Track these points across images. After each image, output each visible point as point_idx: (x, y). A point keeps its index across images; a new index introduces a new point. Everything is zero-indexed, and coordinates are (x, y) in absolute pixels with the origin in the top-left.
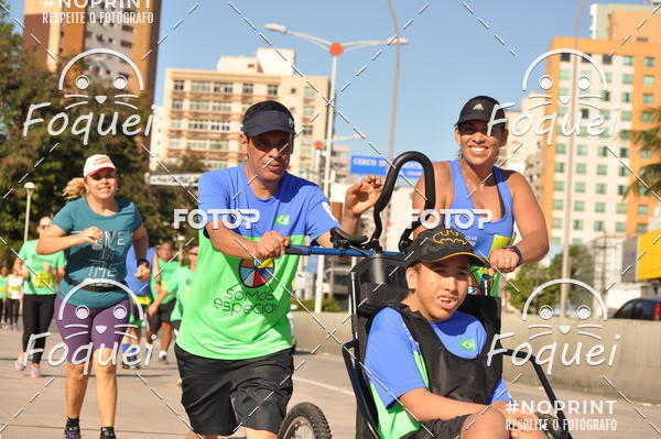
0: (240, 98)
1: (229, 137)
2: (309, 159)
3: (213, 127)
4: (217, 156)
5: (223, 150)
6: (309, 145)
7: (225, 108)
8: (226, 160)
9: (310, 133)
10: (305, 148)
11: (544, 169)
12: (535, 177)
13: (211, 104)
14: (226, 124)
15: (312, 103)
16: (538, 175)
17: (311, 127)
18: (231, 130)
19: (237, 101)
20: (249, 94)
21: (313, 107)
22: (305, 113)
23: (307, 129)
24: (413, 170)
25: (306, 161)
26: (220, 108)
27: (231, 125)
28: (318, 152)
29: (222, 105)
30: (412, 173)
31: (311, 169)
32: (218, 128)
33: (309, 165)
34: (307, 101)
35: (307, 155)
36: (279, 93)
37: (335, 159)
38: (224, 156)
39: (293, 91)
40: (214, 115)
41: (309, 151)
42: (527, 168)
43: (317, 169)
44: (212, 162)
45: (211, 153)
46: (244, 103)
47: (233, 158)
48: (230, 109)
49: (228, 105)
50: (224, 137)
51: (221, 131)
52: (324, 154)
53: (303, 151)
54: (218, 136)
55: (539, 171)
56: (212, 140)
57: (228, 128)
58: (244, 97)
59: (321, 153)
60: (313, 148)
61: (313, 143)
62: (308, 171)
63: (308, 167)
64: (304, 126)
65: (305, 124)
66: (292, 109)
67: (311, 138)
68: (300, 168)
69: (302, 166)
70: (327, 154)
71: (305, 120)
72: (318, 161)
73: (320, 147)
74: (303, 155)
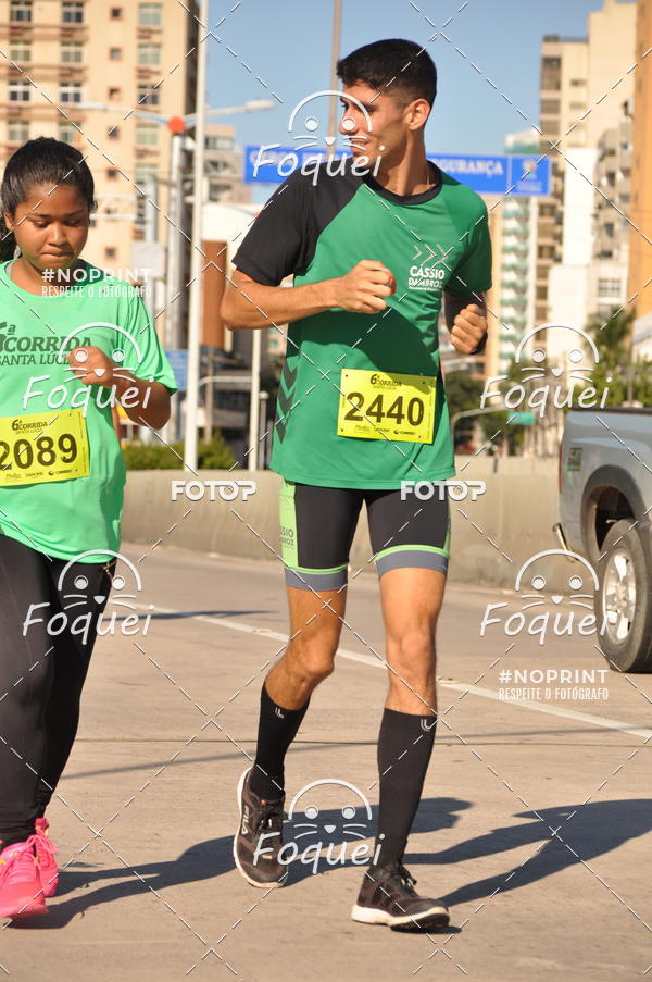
0: (5, 31)
2: (156, 154)
6: (155, 126)
9: (155, 100)
10: (148, 131)
11: (638, 161)
12: (619, 176)
15: (155, 39)
16: (626, 172)
20: (24, 23)
21: (158, 46)
22: (143, 58)
23: (148, 92)
25: (149, 160)
28: (177, 141)
31: (163, 176)
33: (154, 166)
34: (145, 34)
35: (151, 147)
36: (88, 19)
37: (212, 155)
39: (116, 13)
41: (154, 140)
42: (601, 159)
43: (176, 176)
46: (13, 42)
52: (190, 144)
53: (141, 138)
55: (628, 163)
58: (13, 28)
59: (184, 143)
60: (164, 133)
61: (162, 121)
62: (156, 180)
63: (153, 170)
64: (142, 87)
65: (144, 82)
66: (115, 53)
67: (157, 112)
68: (136, 173)
69: (140, 170)
70: (196, 146)
71: (143, 73)
72: (177, 159)
73: (181, 131)
74: (141, 146)
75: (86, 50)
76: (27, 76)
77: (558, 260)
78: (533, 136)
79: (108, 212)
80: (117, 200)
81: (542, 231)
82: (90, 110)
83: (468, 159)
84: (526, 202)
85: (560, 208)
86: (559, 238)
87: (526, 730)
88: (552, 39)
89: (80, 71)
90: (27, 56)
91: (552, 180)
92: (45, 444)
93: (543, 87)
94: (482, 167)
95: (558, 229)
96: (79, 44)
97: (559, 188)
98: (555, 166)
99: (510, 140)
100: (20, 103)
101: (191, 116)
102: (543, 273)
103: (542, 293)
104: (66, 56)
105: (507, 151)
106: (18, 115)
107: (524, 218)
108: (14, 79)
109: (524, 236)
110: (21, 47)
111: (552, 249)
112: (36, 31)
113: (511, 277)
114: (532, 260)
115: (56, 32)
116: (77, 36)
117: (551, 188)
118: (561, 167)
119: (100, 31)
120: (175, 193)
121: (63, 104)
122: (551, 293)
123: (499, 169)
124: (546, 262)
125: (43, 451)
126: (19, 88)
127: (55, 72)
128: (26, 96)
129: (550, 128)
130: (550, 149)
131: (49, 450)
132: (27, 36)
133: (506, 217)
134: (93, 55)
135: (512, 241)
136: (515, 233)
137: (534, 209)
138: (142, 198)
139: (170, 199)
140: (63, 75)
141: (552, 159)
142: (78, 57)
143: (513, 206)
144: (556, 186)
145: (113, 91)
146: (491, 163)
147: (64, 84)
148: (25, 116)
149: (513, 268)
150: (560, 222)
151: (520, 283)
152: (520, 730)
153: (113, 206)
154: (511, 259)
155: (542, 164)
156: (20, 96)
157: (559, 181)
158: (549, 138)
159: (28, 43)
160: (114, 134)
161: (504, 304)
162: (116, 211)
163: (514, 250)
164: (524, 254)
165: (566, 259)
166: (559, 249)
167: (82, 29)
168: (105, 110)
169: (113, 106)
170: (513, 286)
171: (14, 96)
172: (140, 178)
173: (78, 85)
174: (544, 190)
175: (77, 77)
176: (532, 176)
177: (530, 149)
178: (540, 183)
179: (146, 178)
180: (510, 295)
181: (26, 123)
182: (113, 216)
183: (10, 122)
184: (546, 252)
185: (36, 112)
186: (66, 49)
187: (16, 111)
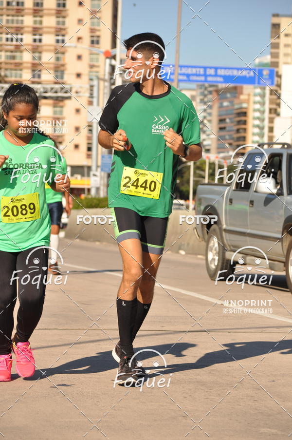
0: (31, 11)
1: (22, 48)
2: (98, 66)
3: (7, 40)
4: (12, 67)
5: (17, 61)
6: (98, 54)
7: (17, 21)
8: (21, 70)
9: (98, 42)
10: (95, 56)
13: (5, 18)
14: (20, 36)
15: (98, 15)
17: (98, 37)
18: (25, 42)
19: (28, 14)
20: (39, 8)
21: (99, 18)
22: (93, 24)
23: (95, 39)
24: (196, 75)
25: (95, 69)
26: (13, 21)
27: (24, 37)
28: (108, 61)
29: (15, 18)
30: (195, 78)
31: (101, 76)
32: (12, 40)
33: (97, 72)
34: (93, 13)
35: (95, 63)
36: (68, 6)
38: (19, 66)
39: (81, 4)
40: (8, 27)
41: (97, 60)
43: (107, 77)
44: (8, 73)
45: (6, 63)
46: (35, 16)
47: (27, 68)
48: (22, 22)
49: (20, 18)
50: (18, 48)
51: (14, 43)
52: (113, 62)
53: (91, 60)
54: (12, 48)
56: (7, 51)
57: (21, 40)
58: (35, 10)
59: (111, 62)
60: (102, 57)
61: (101, 52)
62: (99, 79)
63: (97, 74)
64: (92, 37)
65: (93, 34)
66: (80, 21)
67: (99, 48)
68: (89, 75)
69: (91, 74)
70: (117, 63)
71: (92, 31)
72: (108, 69)
73: (109, 56)
74: (92, 63)
75: (67, 20)
76: (40, 32)
77: (278, 115)
78: (268, 59)
79: (77, 92)
80: (81, 87)
81: (271, 102)
82: (69, 47)
83: (238, 69)
84: (264, 89)
85: (279, 91)
86: (279, 105)
87: (263, 326)
88: (276, 15)
89: (64, 29)
90: (41, 22)
91: (276, 79)
92: (24, 207)
93: (272, 37)
94: (245, 73)
95: (278, 101)
96: (64, 17)
97: (279, 83)
98: (277, 72)
99: (257, 61)
100: (38, 43)
101: (114, 50)
102: (271, 120)
103: (271, 130)
104: (58, 23)
105: (256, 66)
106: (37, 49)
107: (263, 96)
108: (35, 33)
109: (263, 104)
110: (38, 19)
111: (276, 110)
112: (45, 12)
113: (257, 122)
114: (267, 115)
115: (54, 12)
116: (63, 14)
117: (275, 83)
118: (280, 73)
119: (74, 12)
120: (107, 84)
121: (58, 44)
122: (275, 130)
123: (252, 74)
124: (273, 115)
125: (23, 209)
126: (37, 37)
127: (53, 30)
128: (40, 41)
129: (275, 55)
130: (276, 64)
131: (25, 209)
132: (41, 13)
133: (255, 95)
134: (70, 22)
135: (258, 106)
136: (259, 103)
137: (267, 92)
138: (92, 86)
139: (105, 87)
140: (57, 31)
141: (276, 69)
142: (64, 23)
143: (258, 91)
144: (278, 81)
145: (79, 39)
146: (248, 71)
147: (57, 35)
148: (40, 49)
149: (258, 118)
150: (279, 98)
151: (261, 125)
152: (261, 326)
153: (79, 90)
154: (257, 114)
155: (272, 72)
156: (37, 41)
157: (279, 79)
158: (275, 60)
159: (41, 17)
160: (79, 57)
161: (254, 134)
162: (80, 92)
163: (258, 110)
164: (263, 112)
165: (282, 114)
166: (279, 110)
167: (65, 11)
168: (76, 47)
169: (79, 45)
170: (258, 126)
171: (35, 40)
172: (91, 77)
173: (63, 36)
174: (272, 83)
175: (63, 32)
176: (267, 77)
177: (266, 65)
178: (271, 80)
179: (94, 78)
180: (257, 130)
181: (40, 53)
182: (79, 94)
183: (33, 52)
184: (273, 111)
185: (45, 48)
186: (58, 19)
187: (36, 47)
